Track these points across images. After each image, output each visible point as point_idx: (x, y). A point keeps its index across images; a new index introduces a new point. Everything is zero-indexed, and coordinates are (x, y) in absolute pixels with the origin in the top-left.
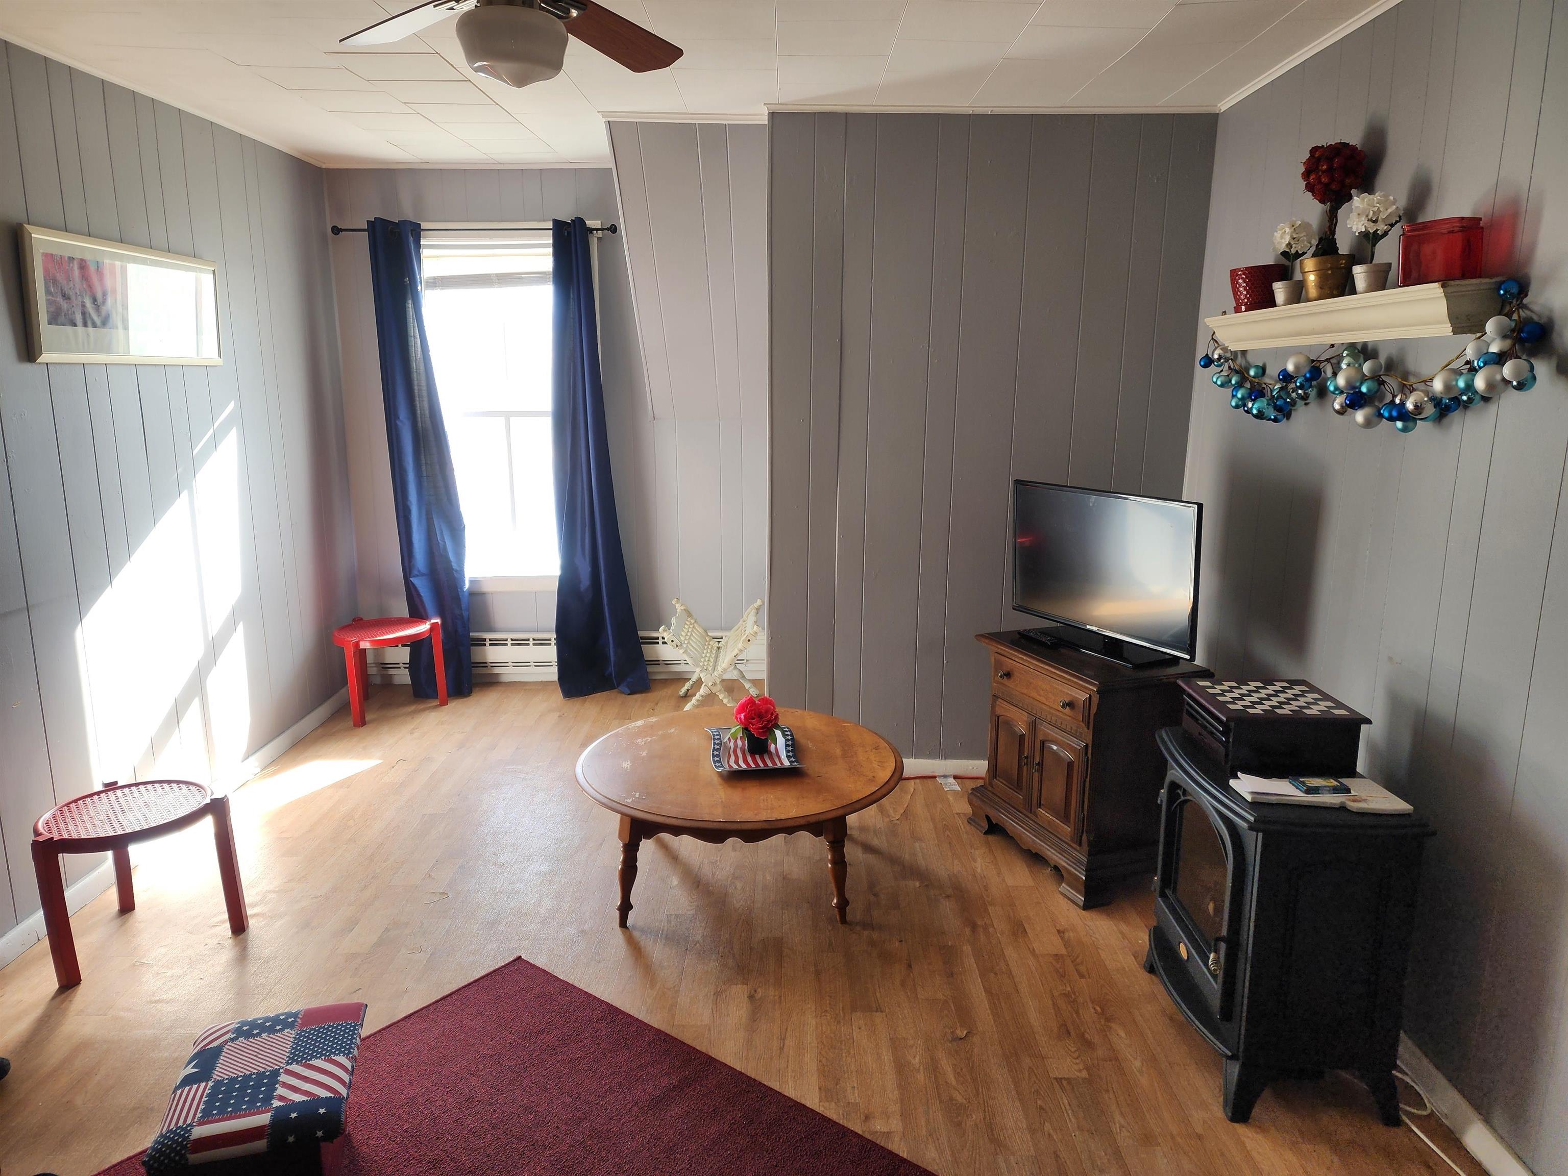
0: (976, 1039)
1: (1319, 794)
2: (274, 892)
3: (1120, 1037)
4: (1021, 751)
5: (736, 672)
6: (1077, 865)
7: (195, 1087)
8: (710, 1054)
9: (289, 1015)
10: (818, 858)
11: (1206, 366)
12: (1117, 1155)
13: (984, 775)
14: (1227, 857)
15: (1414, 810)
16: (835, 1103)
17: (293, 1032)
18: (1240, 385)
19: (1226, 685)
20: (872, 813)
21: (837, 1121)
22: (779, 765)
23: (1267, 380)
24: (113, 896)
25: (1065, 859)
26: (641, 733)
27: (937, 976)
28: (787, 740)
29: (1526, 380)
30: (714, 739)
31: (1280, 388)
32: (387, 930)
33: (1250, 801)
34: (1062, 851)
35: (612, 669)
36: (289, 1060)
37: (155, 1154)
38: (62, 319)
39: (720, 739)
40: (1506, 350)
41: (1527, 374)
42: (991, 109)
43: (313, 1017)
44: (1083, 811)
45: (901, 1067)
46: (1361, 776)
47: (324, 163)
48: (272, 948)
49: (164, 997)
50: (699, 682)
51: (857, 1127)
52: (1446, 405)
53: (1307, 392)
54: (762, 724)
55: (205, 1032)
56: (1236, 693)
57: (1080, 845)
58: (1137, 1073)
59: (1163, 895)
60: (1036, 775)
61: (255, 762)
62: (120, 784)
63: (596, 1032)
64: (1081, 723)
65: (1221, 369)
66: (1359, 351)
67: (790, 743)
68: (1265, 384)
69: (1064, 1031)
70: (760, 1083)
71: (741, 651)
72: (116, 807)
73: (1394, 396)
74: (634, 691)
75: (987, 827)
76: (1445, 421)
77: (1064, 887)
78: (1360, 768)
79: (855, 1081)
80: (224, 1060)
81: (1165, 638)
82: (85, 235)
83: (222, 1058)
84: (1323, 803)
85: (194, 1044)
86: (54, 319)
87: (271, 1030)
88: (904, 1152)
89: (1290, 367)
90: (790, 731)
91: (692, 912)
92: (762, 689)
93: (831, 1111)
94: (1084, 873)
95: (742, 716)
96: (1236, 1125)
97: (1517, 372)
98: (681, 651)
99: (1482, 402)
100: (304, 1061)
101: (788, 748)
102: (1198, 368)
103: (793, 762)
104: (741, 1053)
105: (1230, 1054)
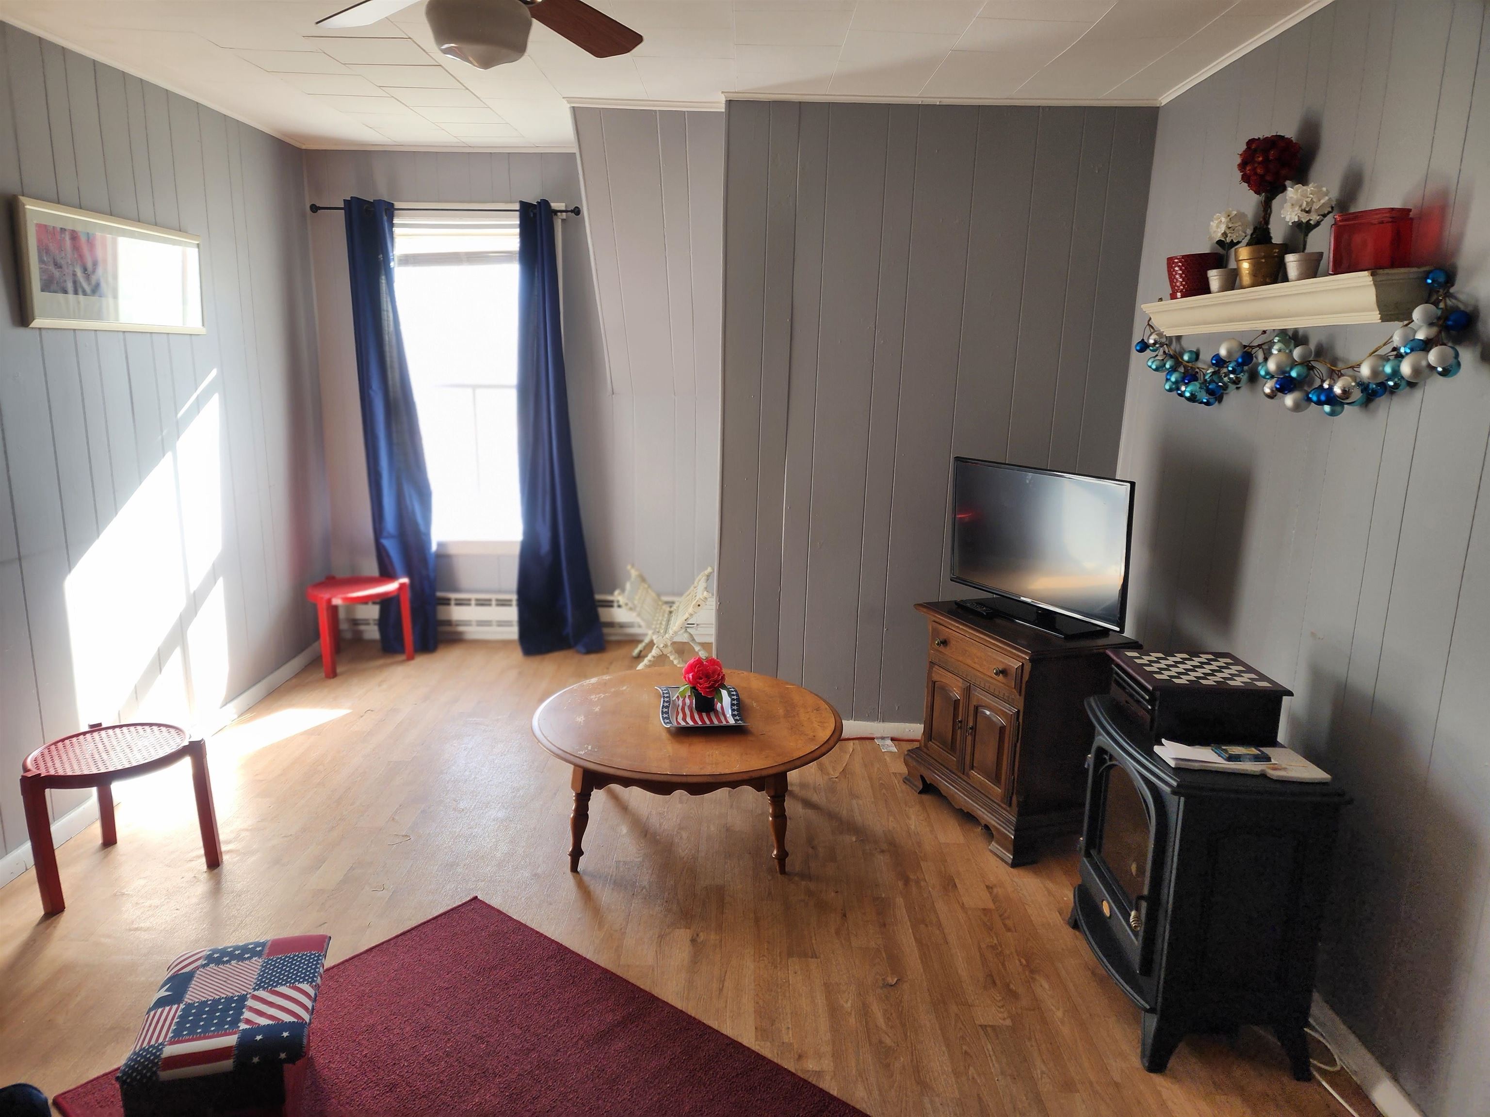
0: (906, 986)
1: (1240, 761)
2: (247, 830)
3: (1043, 987)
4: (955, 716)
5: (686, 635)
6: (1006, 825)
7: (167, 1008)
8: (653, 993)
9: (257, 944)
10: (760, 812)
11: (1141, 350)
12: (1038, 1100)
13: (919, 738)
14: (1150, 818)
15: (1333, 779)
16: (771, 1042)
17: (260, 961)
18: (1173, 369)
19: (1154, 656)
20: (813, 770)
21: (772, 1059)
22: (724, 723)
23: (1200, 365)
24: (97, 829)
25: (995, 819)
26: (594, 689)
27: (870, 925)
28: (733, 700)
29: (1451, 366)
30: (664, 697)
31: (1213, 372)
32: (352, 869)
33: (1173, 766)
34: (992, 811)
35: (569, 630)
36: (256, 986)
37: (128, 1071)
38: (54, 287)
39: (669, 697)
40: (1432, 337)
41: (1452, 361)
42: (939, 100)
43: (280, 947)
44: (1013, 774)
45: (834, 1011)
46: (1282, 746)
47: (304, 144)
48: (245, 883)
49: (142, 925)
50: (651, 644)
51: (790, 1065)
52: (1373, 390)
53: (1238, 376)
54: (709, 684)
55: (178, 959)
56: (1163, 664)
57: (1010, 805)
58: (1059, 1023)
59: (1088, 855)
60: (969, 738)
61: (233, 708)
62: (104, 726)
63: (546, 970)
64: (1014, 690)
65: (1155, 354)
66: (1290, 338)
67: (735, 702)
68: (1198, 368)
69: (991, 981)
70: (700, 1021)
71: (691, 615)
72: (101, 746)
73: (1323, 381)
74: (589, 651)
75: (921, 787)
76: (1372, 406)
77: (994, 846)
78: (1281, 737)
79: (790, 1022)
80: (195, 985)
81: (1097, 611)
82: (76, 208)
83: (193, 982)
84: (1243, 770)
85: (168, 968)
86: (47, 287)
87: (240, 958)
88: (834, 1090)
89: (1223, 352)
90: (736, 691)
91: (640, 859)
92: (710, 652)
93: (766, 1050)
94: (1013, 832)
95: (691, 676)
96: (1152, 1075)
97: (1442, 359)
98: (634, 614)
99: (1408, 388)
100: (270, 988)
101: (733, 708)
102: (1134, 354)
103: (738, 721)
104: (682, 993)
105: (1148, 1007)
